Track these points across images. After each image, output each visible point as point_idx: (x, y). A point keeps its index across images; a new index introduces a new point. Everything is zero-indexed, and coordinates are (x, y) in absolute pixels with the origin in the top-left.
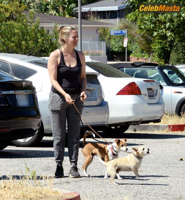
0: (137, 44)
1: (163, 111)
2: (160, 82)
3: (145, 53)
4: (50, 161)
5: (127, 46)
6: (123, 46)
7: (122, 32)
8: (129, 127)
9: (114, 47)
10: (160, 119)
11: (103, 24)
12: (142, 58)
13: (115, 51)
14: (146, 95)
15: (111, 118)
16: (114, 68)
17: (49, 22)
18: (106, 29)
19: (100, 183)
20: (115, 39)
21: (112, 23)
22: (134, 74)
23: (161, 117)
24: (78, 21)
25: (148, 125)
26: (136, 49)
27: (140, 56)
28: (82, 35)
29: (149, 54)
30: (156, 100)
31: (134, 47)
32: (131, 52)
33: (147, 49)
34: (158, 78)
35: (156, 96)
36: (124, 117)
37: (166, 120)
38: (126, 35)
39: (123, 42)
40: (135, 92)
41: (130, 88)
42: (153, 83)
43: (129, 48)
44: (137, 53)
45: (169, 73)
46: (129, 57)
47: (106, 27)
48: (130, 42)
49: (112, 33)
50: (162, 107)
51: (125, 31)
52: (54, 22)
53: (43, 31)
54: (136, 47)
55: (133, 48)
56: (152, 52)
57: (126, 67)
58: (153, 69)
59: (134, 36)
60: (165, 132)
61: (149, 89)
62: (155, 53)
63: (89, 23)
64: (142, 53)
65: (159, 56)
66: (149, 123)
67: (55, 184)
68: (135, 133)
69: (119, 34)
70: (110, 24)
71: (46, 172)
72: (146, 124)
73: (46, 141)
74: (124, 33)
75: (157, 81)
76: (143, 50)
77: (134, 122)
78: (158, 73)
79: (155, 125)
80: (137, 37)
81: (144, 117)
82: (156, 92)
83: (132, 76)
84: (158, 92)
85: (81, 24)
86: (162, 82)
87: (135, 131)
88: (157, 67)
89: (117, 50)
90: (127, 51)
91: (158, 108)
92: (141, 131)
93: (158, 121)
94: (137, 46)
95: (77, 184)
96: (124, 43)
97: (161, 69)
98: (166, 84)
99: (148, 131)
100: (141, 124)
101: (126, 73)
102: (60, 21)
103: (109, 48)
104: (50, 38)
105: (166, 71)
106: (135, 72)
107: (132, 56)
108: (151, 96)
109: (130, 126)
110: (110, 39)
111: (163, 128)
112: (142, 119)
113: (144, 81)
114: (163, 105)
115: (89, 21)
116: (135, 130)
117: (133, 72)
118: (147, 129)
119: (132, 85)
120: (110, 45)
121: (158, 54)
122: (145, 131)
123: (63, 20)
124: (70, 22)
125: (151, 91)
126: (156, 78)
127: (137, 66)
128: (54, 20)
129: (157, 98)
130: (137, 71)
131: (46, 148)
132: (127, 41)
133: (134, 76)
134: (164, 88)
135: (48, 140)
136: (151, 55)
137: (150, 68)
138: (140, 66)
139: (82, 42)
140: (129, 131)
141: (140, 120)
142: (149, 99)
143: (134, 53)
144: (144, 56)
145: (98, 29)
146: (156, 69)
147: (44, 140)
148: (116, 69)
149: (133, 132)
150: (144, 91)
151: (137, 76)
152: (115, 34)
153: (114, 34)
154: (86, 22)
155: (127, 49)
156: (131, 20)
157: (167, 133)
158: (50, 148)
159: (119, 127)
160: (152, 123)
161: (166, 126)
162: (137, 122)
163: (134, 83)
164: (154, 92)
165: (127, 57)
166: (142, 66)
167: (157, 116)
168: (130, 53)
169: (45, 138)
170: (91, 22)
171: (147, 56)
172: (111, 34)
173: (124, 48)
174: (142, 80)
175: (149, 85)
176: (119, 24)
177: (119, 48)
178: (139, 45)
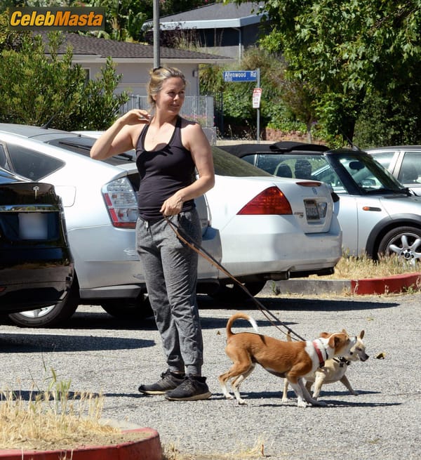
0: (282, 102)
1: (338, 250)
2: (334, 185)
3: (298, 121)
4: (94, 358)
5: (260, 105)
6: (252, 105)
7: (248, 74)
8: (266, 285)
9: (231, 108)
10: (332, 268)
11: (208, 56)
12: (292, 132)
13: (232, 118)
14: (302, 216)
15: (226, 264)
16: (233, 156)
18: (214, 68)
19: (201, 408)
20: (233, 90)
21: (227, 56)
22: (275, 168)
23: (336, 263)
25: (306, 281)
26: (279, 113)
27: (287, 128)
29: (307, 123)
30: (323, 225)
31: (274, 108)
32: (269, 119)
33: (304, 113)
34: (328, 178)
35: (325, 216)
37: (346, 270)
38: (259, 83)
39: (250, 98)
40: (277, 208)
41: (269, 199)
42: (317, 188)
43: (264, 111)
44: (281, 122)
45: (352, 166)
46: (265, 130)
47: (214, 64)
48: (266, 98)
49: (228, 77)
50: (337, 240)
51: (255, 74)
54: (279, 109)
55: (272, 111)
56: (316, 119)
57: (258, 154)
58: (318, 157)
59: (276, 85)
60: (343, 297)
61: (309, 202)
62: (321, 122)
63: (177, 55)
64: (292, 121)
65: (331, 128)
66: (308, 276)
68: (277, 297)
69: (243, 78)
70: (223, 57)
71: (84, 383)
72: (302, 279)
73: (83, 315)
74: (254, 78)
75: (327, 184)
76: (294, 116)
77: (276, 273)
78: (328, 167)
79: (320, 281)
80: (282, 85)
81: (298, 263)
82: (323, 208)
83: (271, 172)
84: (329, 208)
85: (159, 58)
86: (337, 185)
87: (277, 295)
88: (325, 154)
89: (238, 114)
90: (262, 118)
91: (328, 242)
92: (290, 294)
93: (329, 271)
94: (282, 105)
95: (152, 409)
96: (253, 98)
97: (335, 157)
98: (345, 191)
99: (307, 293)
100: (290, 279)
101: (259, 166)
102: (113, 51)
103: (221, 111)
104: (95, 87)
105: (345, 163)
106: (277, 165)
107: (271, 128)
108: (314, 217)
109: (268, 282)
110: (222, 90)
111: (340, 287)
112: (294, 267)
113: (298, 183)
114: (338, 237)
115: (177, 51)
116: (278, 292)
117: (275, 163)
118: (304, 289)
119: (272, 194)
120: (222, 105)
121: (328, 124)
122: (300, 293)
123: (121, 49)
125: (313, 206)
126: (325, 176)
127: (283, 152)
128: (100, 48)
129: (326, 220)
130: (283, 163)
131: (84, 330)
132: (260, 94)
133: (276, 172)
134: (340, 200)
135: (87, 313)
136: (313, 125)
137: (310, 156)
138: (288, 151)
140: (265, 294)
141: (288, 270)
142: (309, 223)
143: (275, 122)
144: (296, 129)
145: (197, 68)
146: (324, 158)
147: (79, 313)
148: (238, 158)
149: (273, 296)
150: (298, 206)
151: (285, 173)
152: (234, 79)
153: (231, 80)
155: (260, 114)
156: (270, 48)
157: (349, 297)
158: (93, 330)
160: (315, 275)
161: (345, 282)
162: (284, 273)
163: (276, 188)
164: (319, 209)
165: (261, 130)
166: (293, 151)
167: (326, 260)
168: (265, 121)
169: (81, 309)
170: (180, 53)
171: (303, 127)
172: (225, 80)
173: (253, 112)
174: (293, 181)
175: (309, 194)
176: (243, 57)
177: (242, 110)
178: (287, 103)
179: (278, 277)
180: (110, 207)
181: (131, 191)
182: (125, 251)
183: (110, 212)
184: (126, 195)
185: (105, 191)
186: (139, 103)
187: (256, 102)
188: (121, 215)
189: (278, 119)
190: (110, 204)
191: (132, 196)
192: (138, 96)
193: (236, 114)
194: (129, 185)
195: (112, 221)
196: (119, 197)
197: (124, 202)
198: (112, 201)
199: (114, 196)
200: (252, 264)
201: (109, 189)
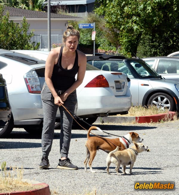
1: (130, 103)
2: (128, 74)
3: (112, 46)
4: (20, 152)
5: (95, 39)
6: (91, 39)
7: (90, 25)
8: (97, 119)
9: (82, 40)
10: (127, 111)
11: (72, 17)
12: (109, 51)
13: (83, 44)
14: (114, 88)
15: (80, 110)
17: (19, 15)
18: (74, 22)
19: (68, 174)
20: (83, 32)
21: (80, 17)
22: (102, 67)
23: (129, 109)
24: (47, 15)
25: (115, 117)
26: (104, 42)
27: (107, 49)
28: (51, 28)
29: (116, 47)
30: (123, 92)
31: (102, 40)
32: (99, 45)
33: (115, 43)
34: (125, 71)
35: (124, 88)
36: (92, 109)
37: (133, 112)
38: (94, 29)
40: (102, 84)
41: (99, 80)
42: (120, 76)
43: (97, 41)
44: (104, 46)
45: (136, 66)
46: (97, 50)
47: (74, 21)
48: (98, 36)
49: (81, 26)
50: (130, 99)
51: (93, 25)
52: (23, 16)
53: (13, 24)
54: (104, 41)
55: (100, 41)
56: (120, 45)
57: (94, 60)
58: (121, 62)
59: (102, 30)
60: (132, 124)
61: (117, 82)
62: (122, 46)
63: (58, 17)
64: (109, 46)
65: (127, 49)
66: (116, 115)
67: (24, 175)
68: (103, 124)
69: (88, 27)
70: (78, 18)
71: (16, 163)
72: (114, 116)
73: (15, 133)
74: (92, 27)
75: (125, 74)
76: (110, 44)
77: (102, 114)
78: (125, 66)
79: (122, 117)
80: (105, 30)
81: (112, 109)
82: (123, 84)
83: (100, 68)
84: (126, 84)
85: (50, 18)
86: (129, 74)
87: (102, 123)
88: (124, 60)
91: (125, 100)
92: (108, 123)
93: (126, 113)
94: (105, 39)
95: (46, 174)
96: (92, 36)
97: (128, 62)
98: (133, 77)
99: (116, 123)
100: (108, 116)
101: (94, 66)
102: (30, 15)
104: (20, 31)
105: (133, 64)
106: (103, 65)
107: (100, 49)
108: (119, 89)
109: (98, 117)
111: (131, 120)
112: (110, 111)
113: (112, 73)
114: (130, 97)
115: (58, 15)
116: (103, 122)
117: (102, 64)
118: (114, 121)
119: (100, 78)
121: (125, 47)
122: (113, 122)
123: (33, 14)
124: (39, 16)
125: (118, 84)
126: (124, 70)
127: (105, 59)
128: (24, 13)
129: (124, 90)
130: (105, 64)
131: (16, 139)
132: (95, 34)
133: (102, 68)
134: (131, 81)
135: (17, 132)
136: (119, 48)
137: (117, 61)
138: (107, 59)
139: (51, 35)
140: (97, 123)
141: (107, 112)
142: (117, 91)
144: (112, 49)
145: (67, 22)
146: (123, 62)
147: (13, 132)
150: (112, 84)
151: (106, 69)
152: (84, 27)
153: (82, 28)
154: (55, 15)
155: (95, 43)
156: (99, 14)
157: (134, 124)
158: (20, 139)
159: (87, 118)
160: (120, 115)
161: (133, 118)
162: (105, 113)
163: (102, 75)
164: (121, 85)
165: (95, 49)
166: (110, 59)
167: (124, 108)
168: (97, 46)
169: (15, 130)
170: (59, 16)
171: (114, 49)
172: (80, 28)
173: (92, 42)
174: (110, 72)
175: (117, 78)
176: (88, 17)
177: (87, 41)
178: (107, 38)
179: (103, 115)
180: (27, 84)
181: (37, 77)
182: (34, 104)
183: (28, 86)
184: (35, 79)
185: (25, 77)
186: (41, 38)
188: (32, 88)
189: (103, 45)
190: (28, 83)
191: (37, 79)
192: (41, 35)
193: (85, 43)
194: (36, 74)
195: (28, 90)
196: (31, 79)
197: (34, 82)
198: (28, 81)
199: (29, 79)
200: (90, 109)
201: (27, 76)
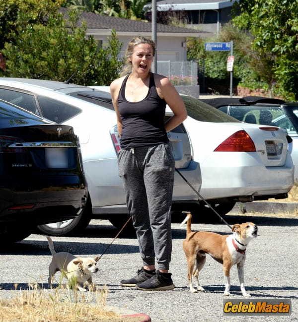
0: (250, 67)
1: (291, 179)
2: (288, 130)
3: (262, 82)
5: (233, 69)
6: (226, 69)
7: (224, 45)
8: (235, 206)
9: (211, 71)
10: (287, 193)
11: (194, 31)
12: (257, 90)
13: (212, 78)
14: (264, 153)
15: (205, 189)
16: (210, 106)
17: (103, 27)
18: (198, 40)
20: (212, 57)
21: (208, 31)
23: (289, 190)
24: (151, 27)
25: (267, 203)
26: (247, 75)
27: (254, 87)
29: (269, 83)
30: (280, 160)
31: (244, 71)
32: (240, 80)
33: (267, 76)
34: (284, 124)
35: (281, 154)
37: (296, 195)
38: (232, 52)
39: (226, 63)
40: (245, 147)
41: (238, 140)
42: (275, 132)
43: (236, 73)
44: (249, 82)
46: (236, 88)
47: (198, 38)
48: (237, 63)
49: (208, 47)
50: (290, 172)
51: (230, 45)
52: (110, 28)
53: (92, 43)
54: (247, 72)
55: (242, 74)
56: (276, 80)
57: (230, 105)
58: (277, 108)
59: (245, 54)
60: (294, 216)
61: (269, 143)
62: (279, 83)
63: (169, 30)
64: (257, 81)
65: (287, 87)
66: (267, 199)
67: (109, 299)
68: (244, 215)
69: (220, 48)
70: (205, 32)
72: (263, 201)
73: (94, 227)
74: (229, 48)
75: (283, 129)
76: (259, 77)
77: (243, 197)
78: (284, 116)
79: (277, 204)
80: (249, 54)
81: (260, 189)
82: (280, 147)
83: (240, 119)
84: (284, 147)
85: (156, 32)
86: (291, 130)
87: (244, 213)
88: (282, 106)
89: (216, 76)
90: (234, 79)
91: (283, 174)
92: (254, 213)
93: (284, 196)
94: (250, 69)
95: (146, 299)
96: (228, 64)
97: (290, 108)
98: (297, 135)
99: (267, 213)
100: (254, 201)
101: (231, 115)
103: (203, 73)
105: (297, 113)
106: (245, 114)
107: (241, 87)
108: (272, 154)
109: (237, 203)
110: (204, 57)
111: (292, 208)
112: (256, 192)
113: (261, 128)
114: (291, 170)
115: (170, 27)
116: (245, 211)
118: (265, 209)
119: (241, 136)
120: (204, 68)
121: (285, 84)
122: (261, 212)
123: (127, 25)
124: (138, 28)
125: (272, 146)
127: (249, 104)
128: (111, 24)
129: (282, 157)
130: (249, 113)
131: (95, 238)
132: (233, 61)
133: (244, 119)
134: (293, 141)
135: (98, 225)
136: (273, 85)
137: (270, 107)
138: (253, 104)
140: (234, 213)
141: (252, 195)
142: (269, 159)
143: (245, 82)
144: (261, 87)
145: (185, 40)
146: (281, 109)
147: (91, 225)
148: (214, 109)
149: (241, 214)
150: (260, 146)
151: (251, 120)
152: (213, 49)
153: (211, 49)
154: (164, 27)
155: (233, 75)
156: (240, 26)
158: (102, 239)
160: (273, 199)
161: (296, 204)
162: (249, 197)
163: (243, 131)
164: (277, 148)
165: (233, 87)
166: (257, 104)
167: (281, 188)
168: (237, 81)
169: (93, 222)
170: (172, 29)
171: (265, 87)
172: (207, 49)
173: (227, 74)
174: (257, 126)
175: (269, 136)
176: (221, 32)
177: (219, 73)
178: (254, 68)
179: (245, 200)
180: (116, 144)
183: (116, 148)
185: (113, 132)
187: (230, 67)
189: (247, 80)
190: (116, 142)
193: (215, 76)
200: (225, 190)
201: (115, 131)
